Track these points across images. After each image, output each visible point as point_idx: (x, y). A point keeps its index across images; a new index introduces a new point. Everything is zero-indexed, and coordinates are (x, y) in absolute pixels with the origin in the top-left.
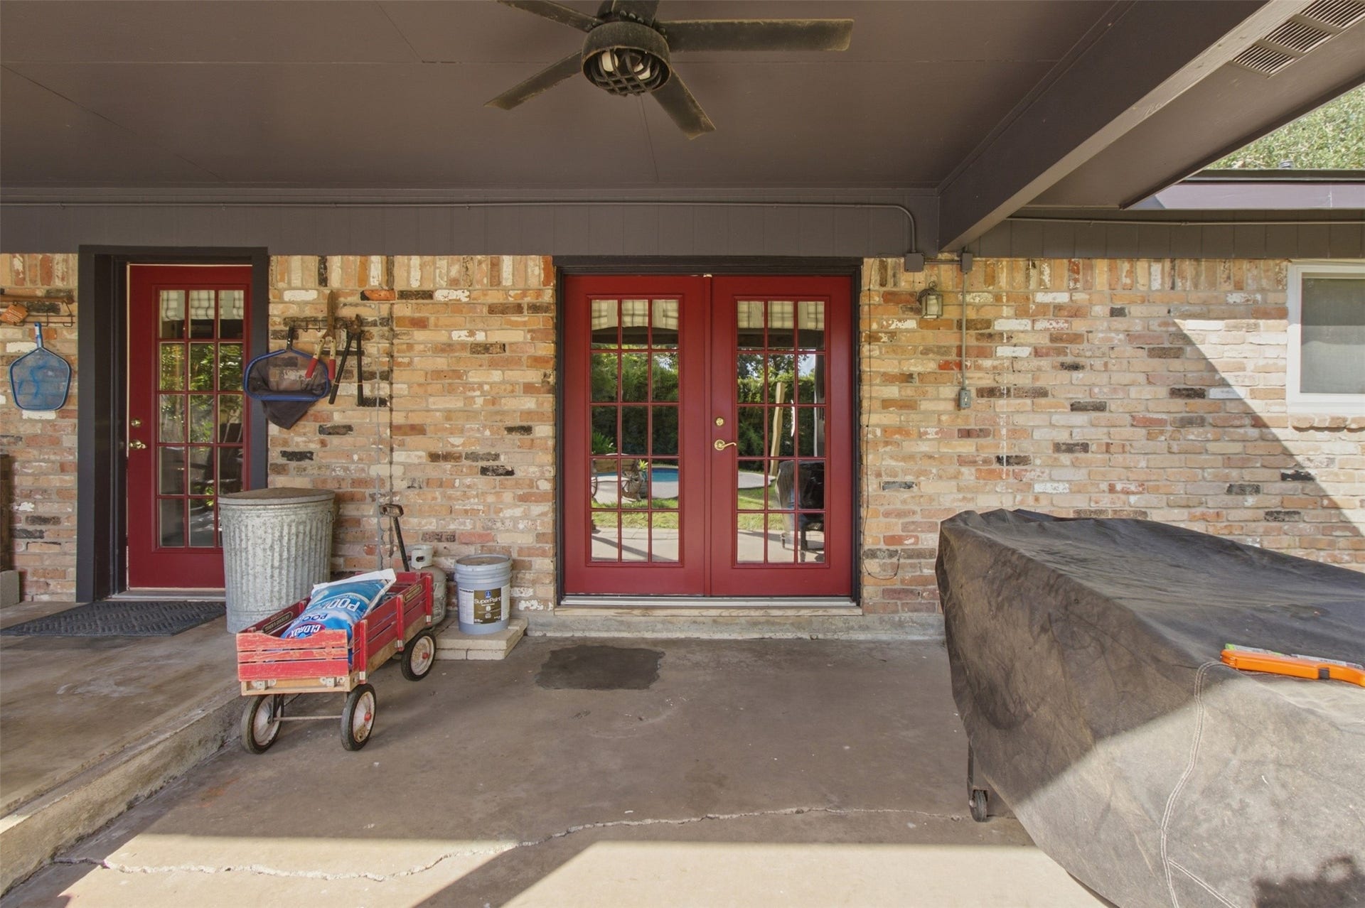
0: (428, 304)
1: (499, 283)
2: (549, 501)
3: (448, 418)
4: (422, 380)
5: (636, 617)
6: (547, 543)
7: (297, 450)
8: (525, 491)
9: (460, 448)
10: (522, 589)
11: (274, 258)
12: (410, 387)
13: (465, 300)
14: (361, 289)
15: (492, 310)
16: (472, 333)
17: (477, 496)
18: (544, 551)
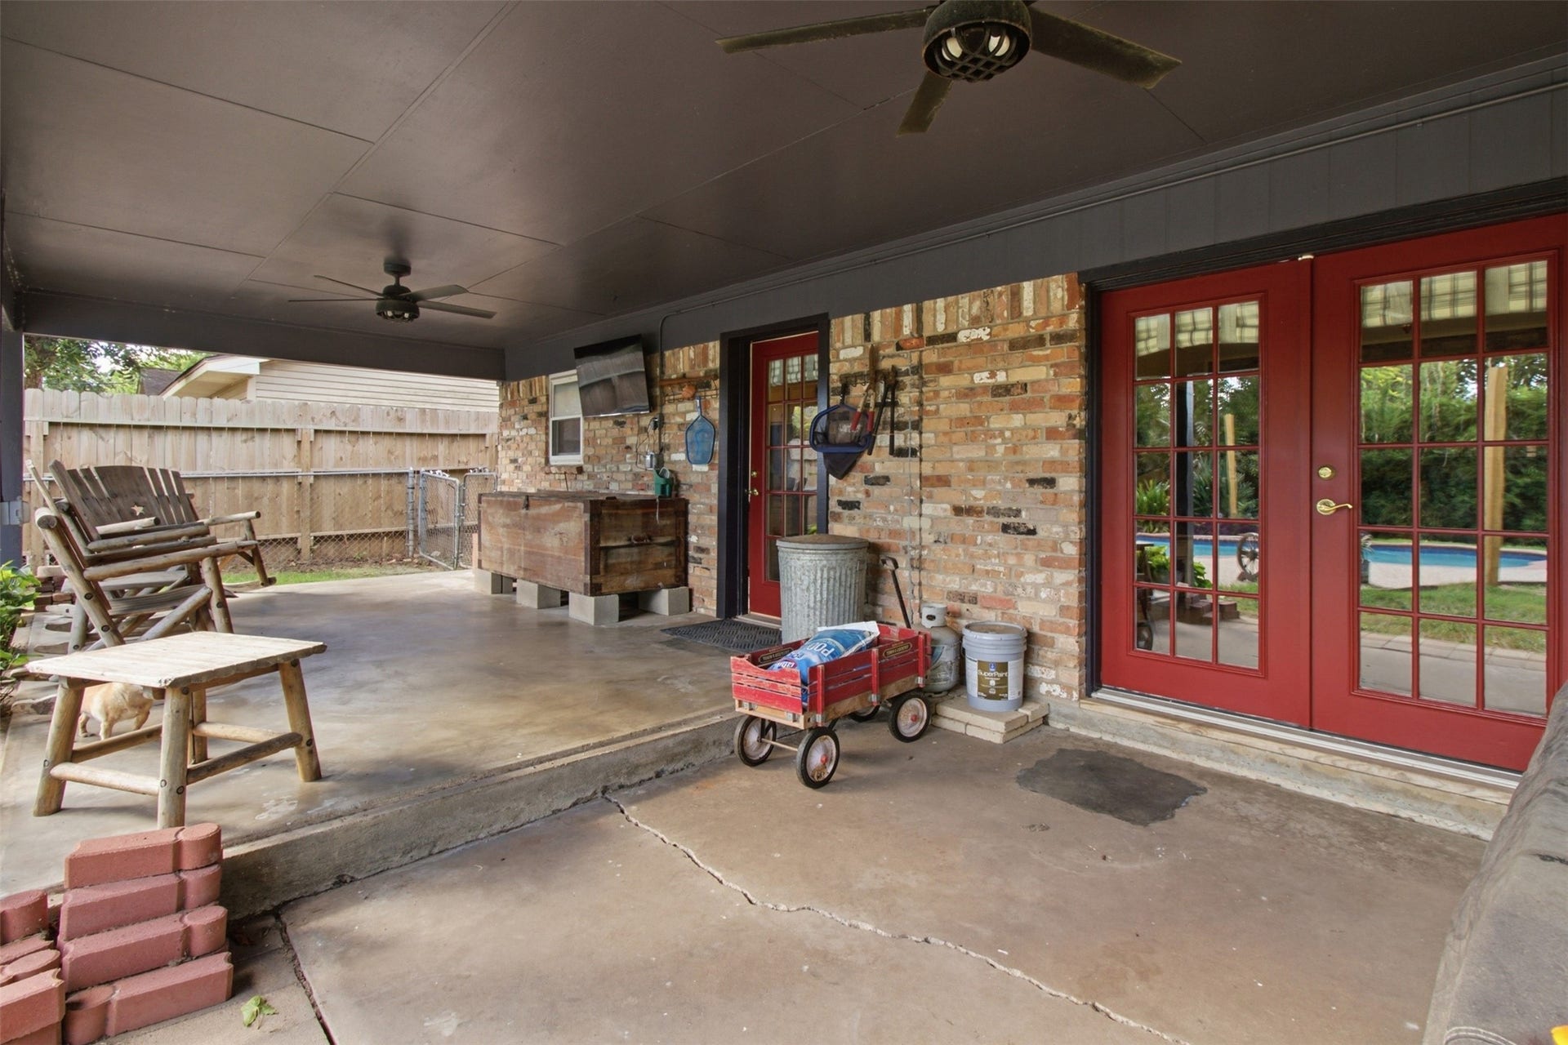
0: (952, 347)
1: (1020, 314)
2: (1075, 569)
3: (971, 469)
4: (947, 428)
5: (1183, 733)
6: (1071, 618)
7: (849, 500)
8: (1048, 554)
9: (982, 502)
10: (1043, 669)
11: (833, 321)
12: (936, 436)
13: (986, 338)
14: (896, 340)
15: (1014, 345)
16: (993, 375)
17: (998, 556)
18: (1068, 628)
